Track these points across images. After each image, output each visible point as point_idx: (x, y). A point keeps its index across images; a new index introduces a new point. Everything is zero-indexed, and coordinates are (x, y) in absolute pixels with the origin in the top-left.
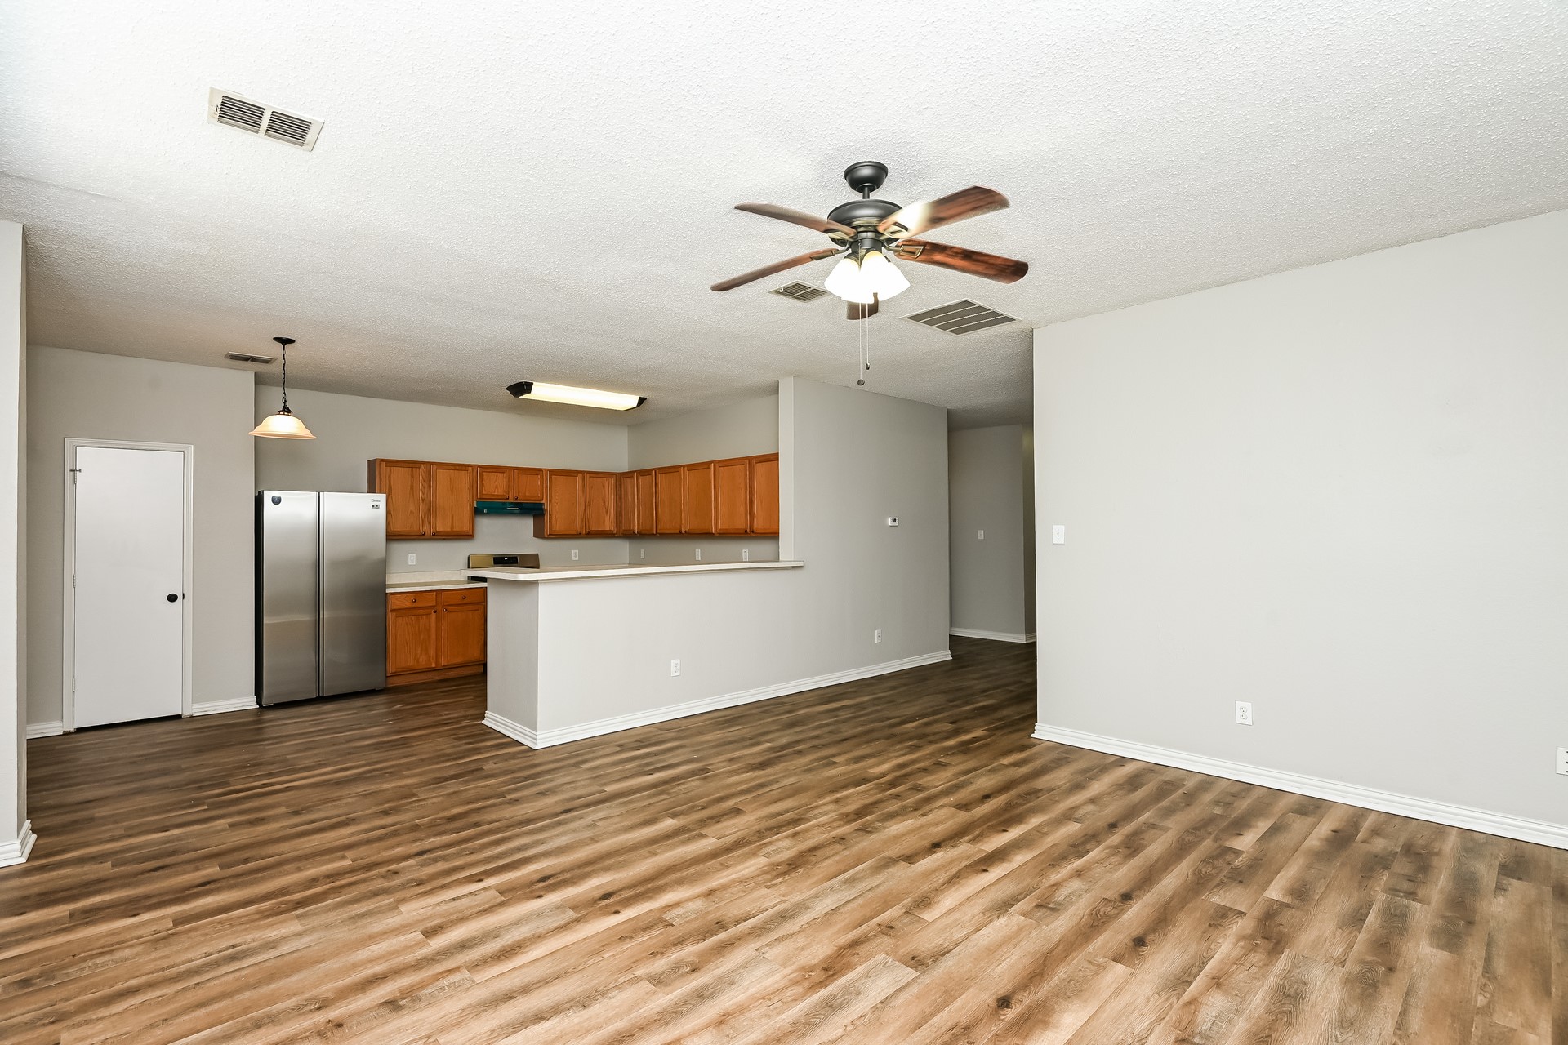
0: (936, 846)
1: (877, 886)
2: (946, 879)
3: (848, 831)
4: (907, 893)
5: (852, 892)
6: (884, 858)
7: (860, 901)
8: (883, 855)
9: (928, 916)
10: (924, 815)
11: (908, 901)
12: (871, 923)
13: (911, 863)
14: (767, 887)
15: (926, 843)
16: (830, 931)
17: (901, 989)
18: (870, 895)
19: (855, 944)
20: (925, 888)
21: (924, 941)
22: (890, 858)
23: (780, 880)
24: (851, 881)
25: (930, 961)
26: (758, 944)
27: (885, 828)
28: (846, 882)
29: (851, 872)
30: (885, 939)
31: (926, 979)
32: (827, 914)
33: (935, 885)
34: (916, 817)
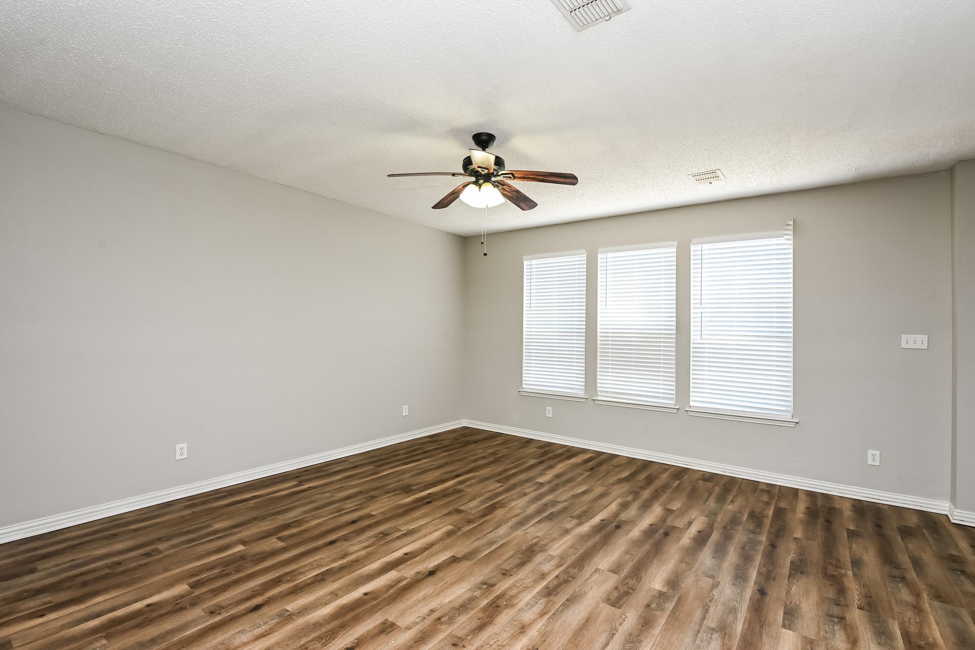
0: (432, 573)
1: (476, 540)
2: (434, 547)
3: (501, 583)
4: (459, 537)
5: (489, 537)
6: (472, 559)
7: (485, 533)
8: (472, 562)
9: (450, 527)
10: (432, 611)
11: (459, 534)
12: (478, 523)
13: (453, 556)
14: (539, 537)
15: (439, 575)
16: (497, 519)
17: (465, 504)
18: (479, 536)
19: (484, 515)
20: (448, 541)
21: (455, 518)
22: (467, 559)
23: (534, 541)
24: (491, 543)
25: (453, 512)
26: (526, 513)
27: (470, 590)
28: (494, 542)
29: (493, 548)
30: (471, 518)
31: (455, 507)
32: (501, 526)
33: (441, 543)
34: (442, 606)
